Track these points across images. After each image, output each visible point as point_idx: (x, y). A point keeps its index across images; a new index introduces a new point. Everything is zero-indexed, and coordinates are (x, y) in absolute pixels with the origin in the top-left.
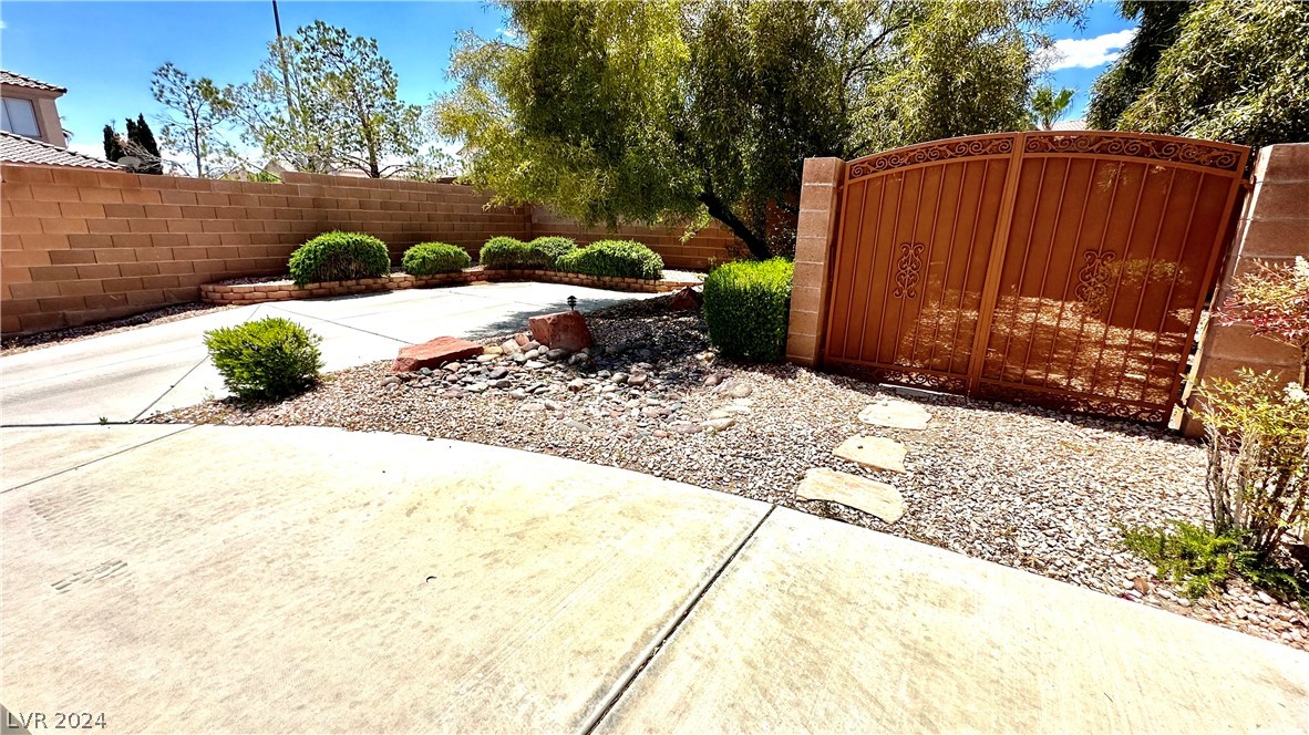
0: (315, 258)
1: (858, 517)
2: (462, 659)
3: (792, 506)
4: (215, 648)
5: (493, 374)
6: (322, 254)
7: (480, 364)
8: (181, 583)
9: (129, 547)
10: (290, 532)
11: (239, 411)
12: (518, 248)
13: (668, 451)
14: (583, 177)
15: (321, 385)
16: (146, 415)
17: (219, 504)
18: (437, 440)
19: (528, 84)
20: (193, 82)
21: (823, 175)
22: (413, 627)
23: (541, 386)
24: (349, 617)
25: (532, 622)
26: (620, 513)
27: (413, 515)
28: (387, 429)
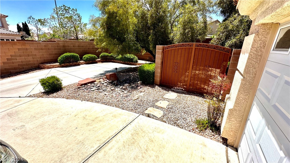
0: (63, 59)
1: (154, 117)
2: (79, 141)
3: (143, 115)
4: (40, 140)
5: (97, 86)
6: (65, 58)
7: (95, 84)
8: (34, 129)
9: (25, 123)
10: (54, 120)
11: (46, 95)
12: (108, 55)
13: (124, 104)
14: (115, 47)
15: (62, 89)
16: (28, 95)
17: (42, 114)
18: (83, 101)
19: (105, 26)
20: (36, 20)
21: (160, 49)
22: (72, 136)
23: (106, 89)
24: (62, 135)
25: (92, 135)
26: (112, 116)
27: (76, 117)
28: (74, 99)
